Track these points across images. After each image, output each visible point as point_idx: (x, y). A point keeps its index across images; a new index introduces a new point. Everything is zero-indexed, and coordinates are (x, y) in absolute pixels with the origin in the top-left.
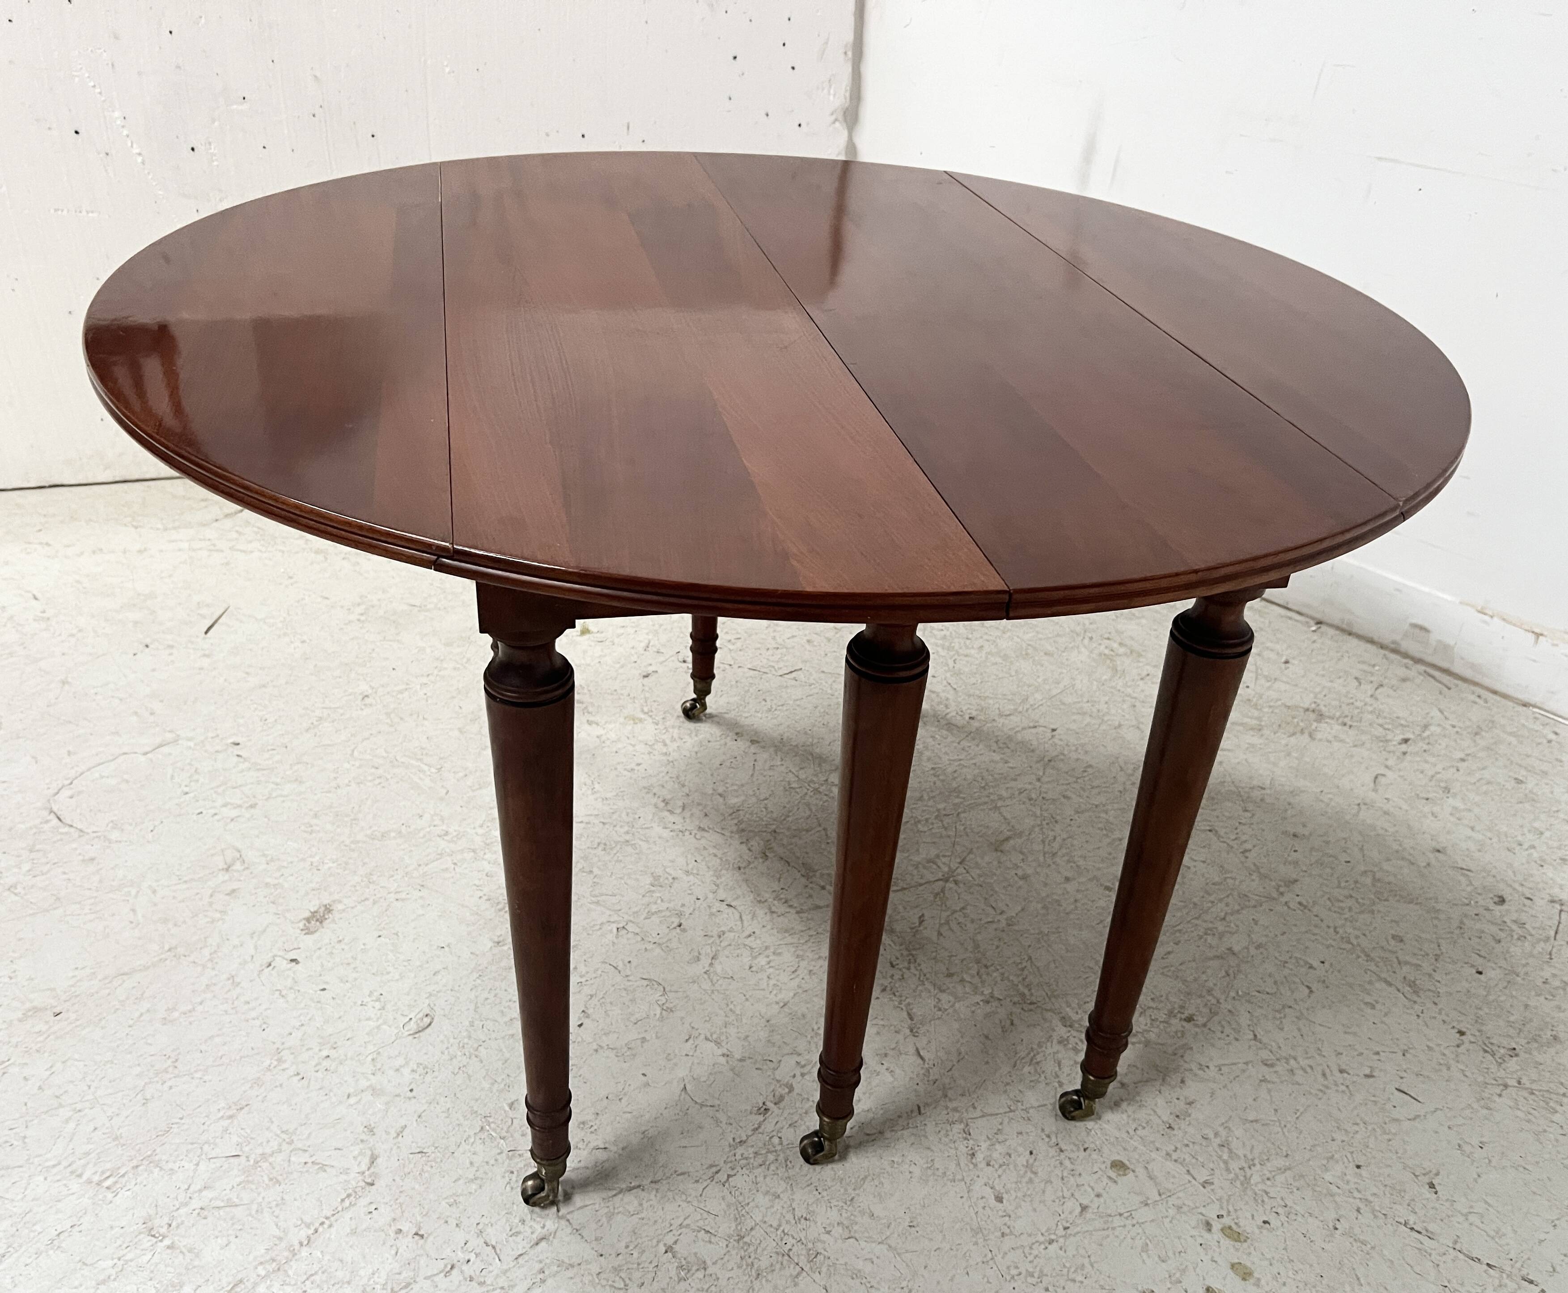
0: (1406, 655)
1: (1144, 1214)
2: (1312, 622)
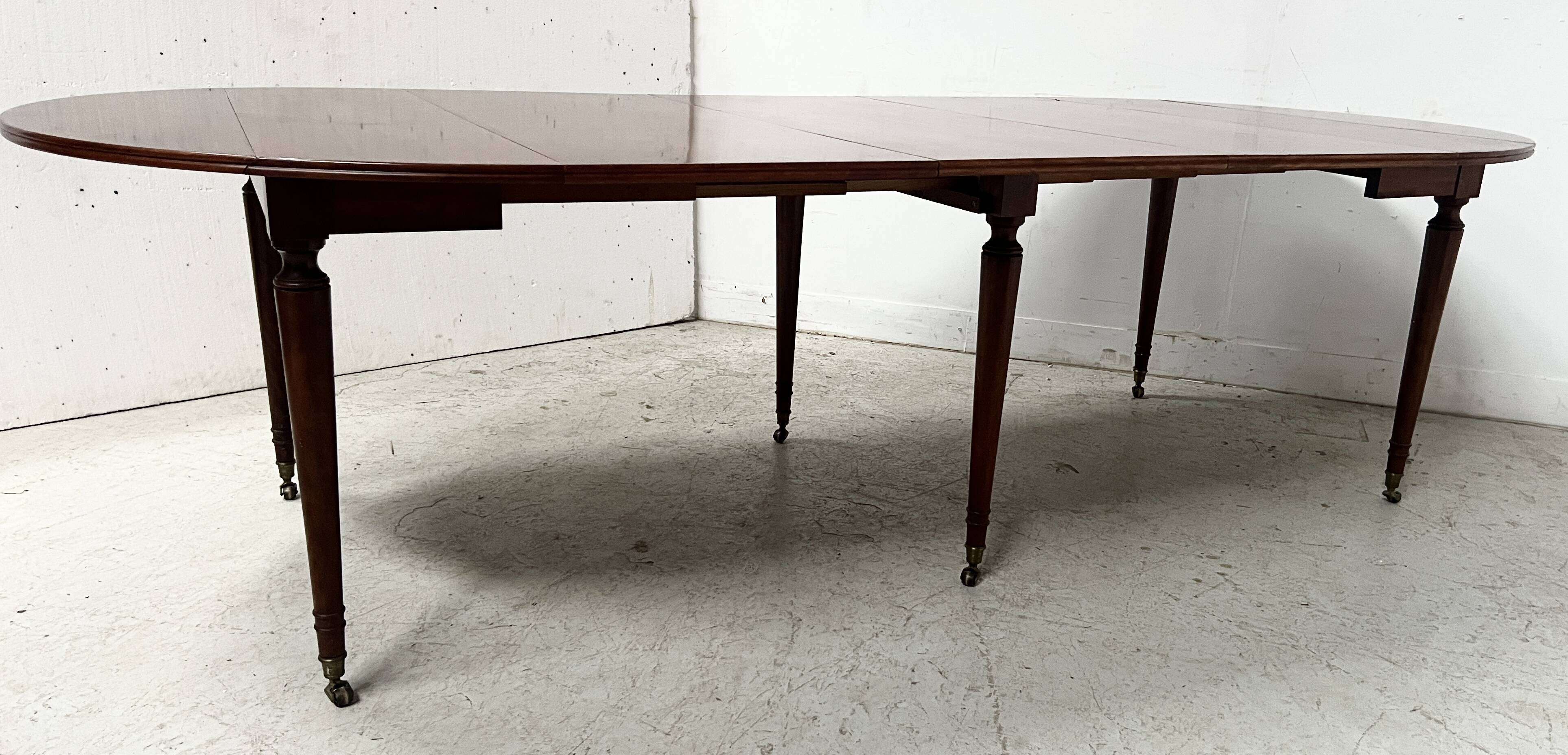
0: (1104, 369)
1: (1170, 559)
2: (1047, 363)
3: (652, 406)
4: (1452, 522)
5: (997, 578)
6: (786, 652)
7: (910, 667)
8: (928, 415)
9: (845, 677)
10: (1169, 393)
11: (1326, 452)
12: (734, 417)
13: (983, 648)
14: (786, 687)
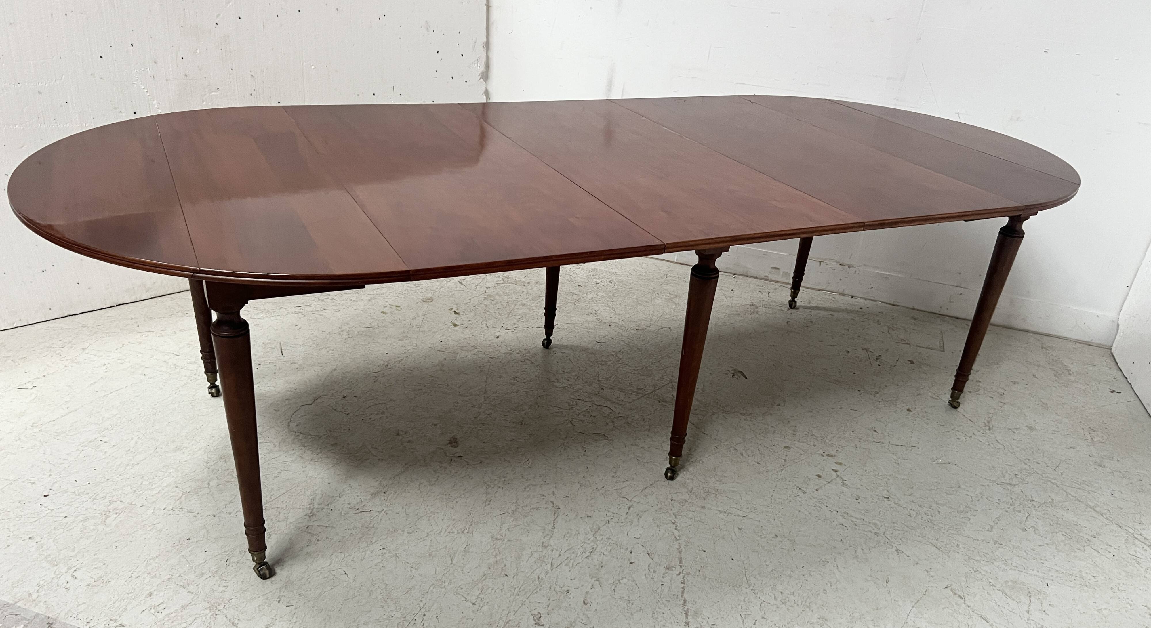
0: (771, 281)
1: (803, 457)
2: (732, 275)
3: (458, 312)
4: (991, 427)
5: (688, 473)
6: (549, 536)
7: (629, 550)
8: (648, 324)
9: (587, 557)
10: (814, 304)
11: (915, 361)
12: (515, 324)
13: (676, 533)
14: (549, 565)
